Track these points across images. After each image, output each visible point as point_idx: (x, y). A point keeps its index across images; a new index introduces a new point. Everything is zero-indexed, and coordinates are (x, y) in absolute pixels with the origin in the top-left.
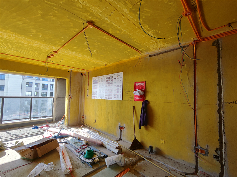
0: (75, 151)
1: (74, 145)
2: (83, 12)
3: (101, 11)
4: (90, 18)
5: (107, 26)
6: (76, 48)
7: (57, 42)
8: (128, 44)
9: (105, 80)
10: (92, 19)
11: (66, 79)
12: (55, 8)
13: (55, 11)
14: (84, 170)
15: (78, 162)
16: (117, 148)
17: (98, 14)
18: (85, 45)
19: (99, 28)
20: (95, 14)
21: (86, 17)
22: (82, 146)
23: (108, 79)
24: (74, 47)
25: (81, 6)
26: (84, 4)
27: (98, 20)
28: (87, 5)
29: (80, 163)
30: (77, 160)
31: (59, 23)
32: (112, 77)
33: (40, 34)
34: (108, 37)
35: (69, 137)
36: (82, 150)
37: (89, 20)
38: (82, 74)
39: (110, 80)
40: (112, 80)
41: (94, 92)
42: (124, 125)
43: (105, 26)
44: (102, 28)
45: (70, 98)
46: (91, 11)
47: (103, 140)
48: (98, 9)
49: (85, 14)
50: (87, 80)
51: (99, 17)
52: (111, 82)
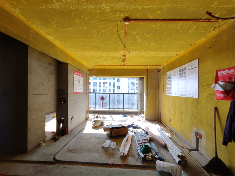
0: (137, 142)
1: (140, 136)
2: (115, 14)
3: (124, 3)
4: (123, 16)
5: (142, 14)
6: (134, 47)
7: (119, 47)
8: (185, 18)
9: (179, 73)
10: (124, 15)
11: (144, 78)
12: (98, 23)
13: (100, 25)
14: (135, 161)
15: (135, 152)
16: (179, 156)
17: (125, 8)
18: (139, 42)
19: (137, 19)
20: (122, 9)
21: (119, 17)
22: (145, 140)
23: (181, 72)
24: (133, 47)
25: (109, 10)
26: (109, 7)
27: (129, 13)
28: (112, 6)
29: (136, 154)
30: (135, 150)
31: (109, 33)
32: (185, 69)
33: (106, 46)
34: (153, 24)
35: (140, 129)
36: (143, 143)
37: (123, 18)
38: (158, 71)
39: (184, 73)
40: (185, 73)
41: (168, 88)
42: (202, 132)
43: (140, 14)
44: (139, 18)
45: (148, 94)
46: (118, 9)
47: (167, 141)
48: (121, 3)
49: (117, 15)
50: (163, 76)
51: (128, 10)
52: (184, 75)
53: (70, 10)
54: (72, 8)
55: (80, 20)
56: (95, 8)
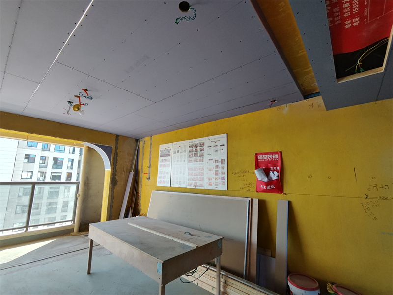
9: (188, 149)
32: (202, 144)
39: (199, 150)
40: (202, 150)
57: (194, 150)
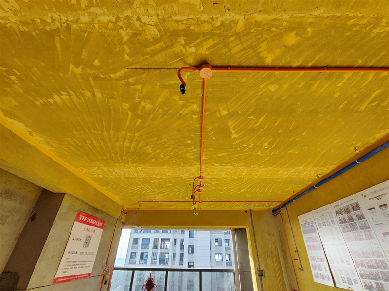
2: (171, 46)
4: (194, 52)
5: (245, 45)
9: (337, 219)
11: (245, 229)
18: (235, 139)
23: (345, 216)
25: (156, 31)
28: (161, 13)
32: (357, 207)
33: (158, 151)
38: (274, 214)
39: (355, 217)
40: (361, 217)
43: (240, 47)
45: (261, 275)
49: (178, 48)
52: (358, 222)
53: (48, 28)
54: (49, 20)
55: (80, 68)
56: (115, 23)
57: (347, 218)
